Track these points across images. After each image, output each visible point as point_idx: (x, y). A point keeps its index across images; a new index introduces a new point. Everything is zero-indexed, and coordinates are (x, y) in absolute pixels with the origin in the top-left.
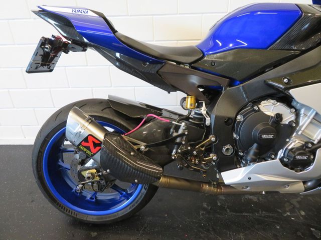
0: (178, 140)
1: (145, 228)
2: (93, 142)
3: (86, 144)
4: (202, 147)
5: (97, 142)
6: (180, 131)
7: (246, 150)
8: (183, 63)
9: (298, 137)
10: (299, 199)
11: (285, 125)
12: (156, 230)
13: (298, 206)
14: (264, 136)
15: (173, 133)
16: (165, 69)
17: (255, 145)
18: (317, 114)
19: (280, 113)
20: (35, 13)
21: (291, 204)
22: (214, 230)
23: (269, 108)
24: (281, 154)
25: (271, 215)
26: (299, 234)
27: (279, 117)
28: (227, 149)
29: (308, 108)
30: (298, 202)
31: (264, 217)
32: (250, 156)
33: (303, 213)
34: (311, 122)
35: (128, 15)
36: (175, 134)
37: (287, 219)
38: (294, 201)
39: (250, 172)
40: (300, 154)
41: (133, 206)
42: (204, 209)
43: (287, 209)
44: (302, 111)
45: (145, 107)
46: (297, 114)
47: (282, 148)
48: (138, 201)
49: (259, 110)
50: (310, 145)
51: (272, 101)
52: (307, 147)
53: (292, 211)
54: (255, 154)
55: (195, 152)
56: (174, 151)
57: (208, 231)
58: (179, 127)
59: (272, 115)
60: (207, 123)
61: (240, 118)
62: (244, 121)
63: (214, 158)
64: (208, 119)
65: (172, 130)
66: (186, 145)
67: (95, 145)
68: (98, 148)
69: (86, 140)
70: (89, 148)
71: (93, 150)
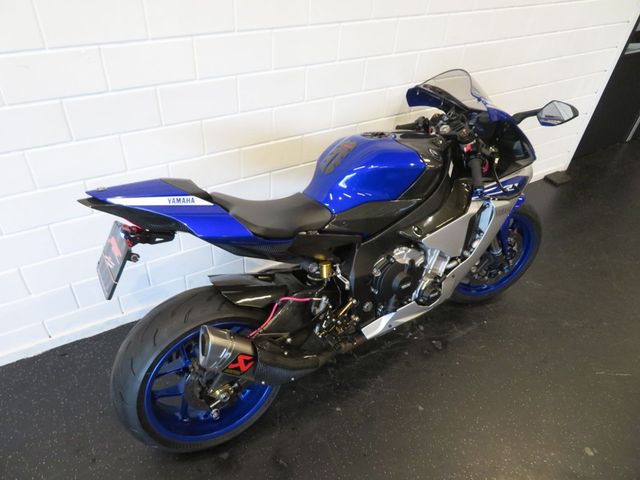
0: (321, 317)
2: (245, 360)
3: (236, 365)
4: (345, 312)
5: (248, 358)
6: (322, 306)
7: (385, 301)
9: (427, 275)
11: (417, 268)
15: (315, 310)
17: (394, 296)
18: (441, 251)
19: (412, 258)
20: (81, 201)
22: (352, 385)
24: (415, 294)
27: (412, 262)
28: (368, 306)
29: (435, 249)
32: (391, 307)
34: (437, 259)
36: (318, 311)
37: (411, 341)
39: (391, 319)
40: (432, 293)
44: (429, 252)
46: (425, 255)
47: (415, 289)
49: (394, 262)
50: (438, 280)
51: (404, 248)
52: (436, 283)
54: (395, 303)
55: (339, 322)
56: (317, 328)
57: (347, 388)
58: (320, 302)
59: (407, 262)
60: (347, 287)
61: (377, 273)
62: (382, 275)
63: (357, 319)
64: (347, 282)
65: (313, 308)
66: (331, 319)
67: (246, 362)
68: (250, 364)
69: (236, 361)
70: (238, 369)
71: (243, 368)
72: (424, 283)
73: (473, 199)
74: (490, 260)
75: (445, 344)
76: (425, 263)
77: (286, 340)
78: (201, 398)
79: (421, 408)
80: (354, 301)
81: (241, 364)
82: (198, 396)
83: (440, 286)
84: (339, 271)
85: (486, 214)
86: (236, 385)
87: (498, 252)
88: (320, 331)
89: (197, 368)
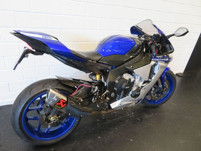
0: (95, 94)
1: (77, 138)
2: (63, 102)
3: (59, 104)
4: (104, 95)
5: (64, 102)
6: (96, 90)
7: (120, 94)
8: (94, 61)
9: (135, 86)
10: (130, 108)
11: (131, 82)
12: (82, 137)
13: (131, 111)
14: (126, 88)
15: (93, 91)
16: (88, 64)
17: (123, 91)
18: (141, 77)
19: (130, 78)
21: (128, 111)
22: (106, 129)
23: (126, 76)
24: (131, 93)
25: (123, 117)
26: (134, 121)
27: (130, 79)
28: (113, 95)
29: (138, 76)
30: (130, 110)
31: (121, 118)
32: (121, 96)
33: (133, 113)
34: (139, 80)
35: (48, 28)
36: (94, 92)
37: (129, 117)
38: (129, 110)
39: (121, 102)
40: (137, 92)
41: (72, 129)
42: (98, 122)
43: (128, 113)
44: (136, 77)
45: (72, 80)
46: (135, 78)
47: (131, 91)
48: (75, 126)
49: (123, 78)
50: (139, 88)
51: (127, 74)
52: (138, 89)
53: (129, 113)
54: (123, 95)
55: (101, 98)
56: (93, 99)
57: (103, 130)
58: (95, 88)
59: (128, 79)
60: (105, 85)
61: (117, 82)
62: (119, 83)
63: (108, 99)
64: (106, 83)
65: (92, 90)
66: (98, 96)
67: (64, 103)
68: (65, 105)
69: (59, 102)
70: (60, 106)
71: (62, 106)
72: (134, 88)
73: (152, 59)
74: (158, 89)
75: (141, 119)
76: (134, 81)
77: (80, 100)
78: (45, 121)
79: (131, 140)
80: (108, 91)
81: (61, 104)
82: (45, 120)
83: (140, 91)
84: (103, 79)
85: (157, 67)
86: (60, 117)
87: (161, 86)
88: (94, 100)
89: (45, 106)
